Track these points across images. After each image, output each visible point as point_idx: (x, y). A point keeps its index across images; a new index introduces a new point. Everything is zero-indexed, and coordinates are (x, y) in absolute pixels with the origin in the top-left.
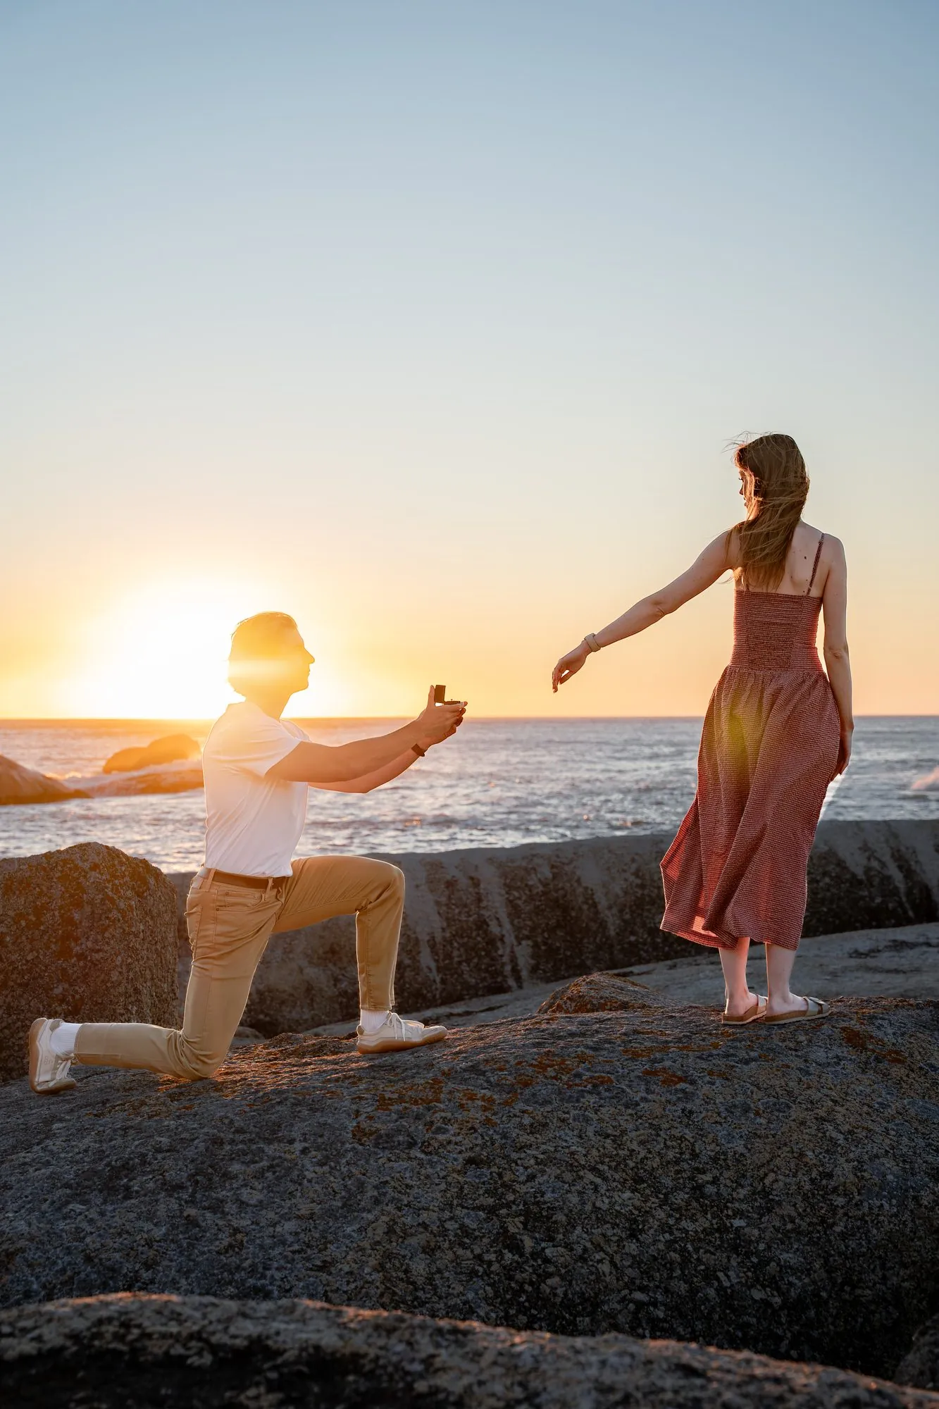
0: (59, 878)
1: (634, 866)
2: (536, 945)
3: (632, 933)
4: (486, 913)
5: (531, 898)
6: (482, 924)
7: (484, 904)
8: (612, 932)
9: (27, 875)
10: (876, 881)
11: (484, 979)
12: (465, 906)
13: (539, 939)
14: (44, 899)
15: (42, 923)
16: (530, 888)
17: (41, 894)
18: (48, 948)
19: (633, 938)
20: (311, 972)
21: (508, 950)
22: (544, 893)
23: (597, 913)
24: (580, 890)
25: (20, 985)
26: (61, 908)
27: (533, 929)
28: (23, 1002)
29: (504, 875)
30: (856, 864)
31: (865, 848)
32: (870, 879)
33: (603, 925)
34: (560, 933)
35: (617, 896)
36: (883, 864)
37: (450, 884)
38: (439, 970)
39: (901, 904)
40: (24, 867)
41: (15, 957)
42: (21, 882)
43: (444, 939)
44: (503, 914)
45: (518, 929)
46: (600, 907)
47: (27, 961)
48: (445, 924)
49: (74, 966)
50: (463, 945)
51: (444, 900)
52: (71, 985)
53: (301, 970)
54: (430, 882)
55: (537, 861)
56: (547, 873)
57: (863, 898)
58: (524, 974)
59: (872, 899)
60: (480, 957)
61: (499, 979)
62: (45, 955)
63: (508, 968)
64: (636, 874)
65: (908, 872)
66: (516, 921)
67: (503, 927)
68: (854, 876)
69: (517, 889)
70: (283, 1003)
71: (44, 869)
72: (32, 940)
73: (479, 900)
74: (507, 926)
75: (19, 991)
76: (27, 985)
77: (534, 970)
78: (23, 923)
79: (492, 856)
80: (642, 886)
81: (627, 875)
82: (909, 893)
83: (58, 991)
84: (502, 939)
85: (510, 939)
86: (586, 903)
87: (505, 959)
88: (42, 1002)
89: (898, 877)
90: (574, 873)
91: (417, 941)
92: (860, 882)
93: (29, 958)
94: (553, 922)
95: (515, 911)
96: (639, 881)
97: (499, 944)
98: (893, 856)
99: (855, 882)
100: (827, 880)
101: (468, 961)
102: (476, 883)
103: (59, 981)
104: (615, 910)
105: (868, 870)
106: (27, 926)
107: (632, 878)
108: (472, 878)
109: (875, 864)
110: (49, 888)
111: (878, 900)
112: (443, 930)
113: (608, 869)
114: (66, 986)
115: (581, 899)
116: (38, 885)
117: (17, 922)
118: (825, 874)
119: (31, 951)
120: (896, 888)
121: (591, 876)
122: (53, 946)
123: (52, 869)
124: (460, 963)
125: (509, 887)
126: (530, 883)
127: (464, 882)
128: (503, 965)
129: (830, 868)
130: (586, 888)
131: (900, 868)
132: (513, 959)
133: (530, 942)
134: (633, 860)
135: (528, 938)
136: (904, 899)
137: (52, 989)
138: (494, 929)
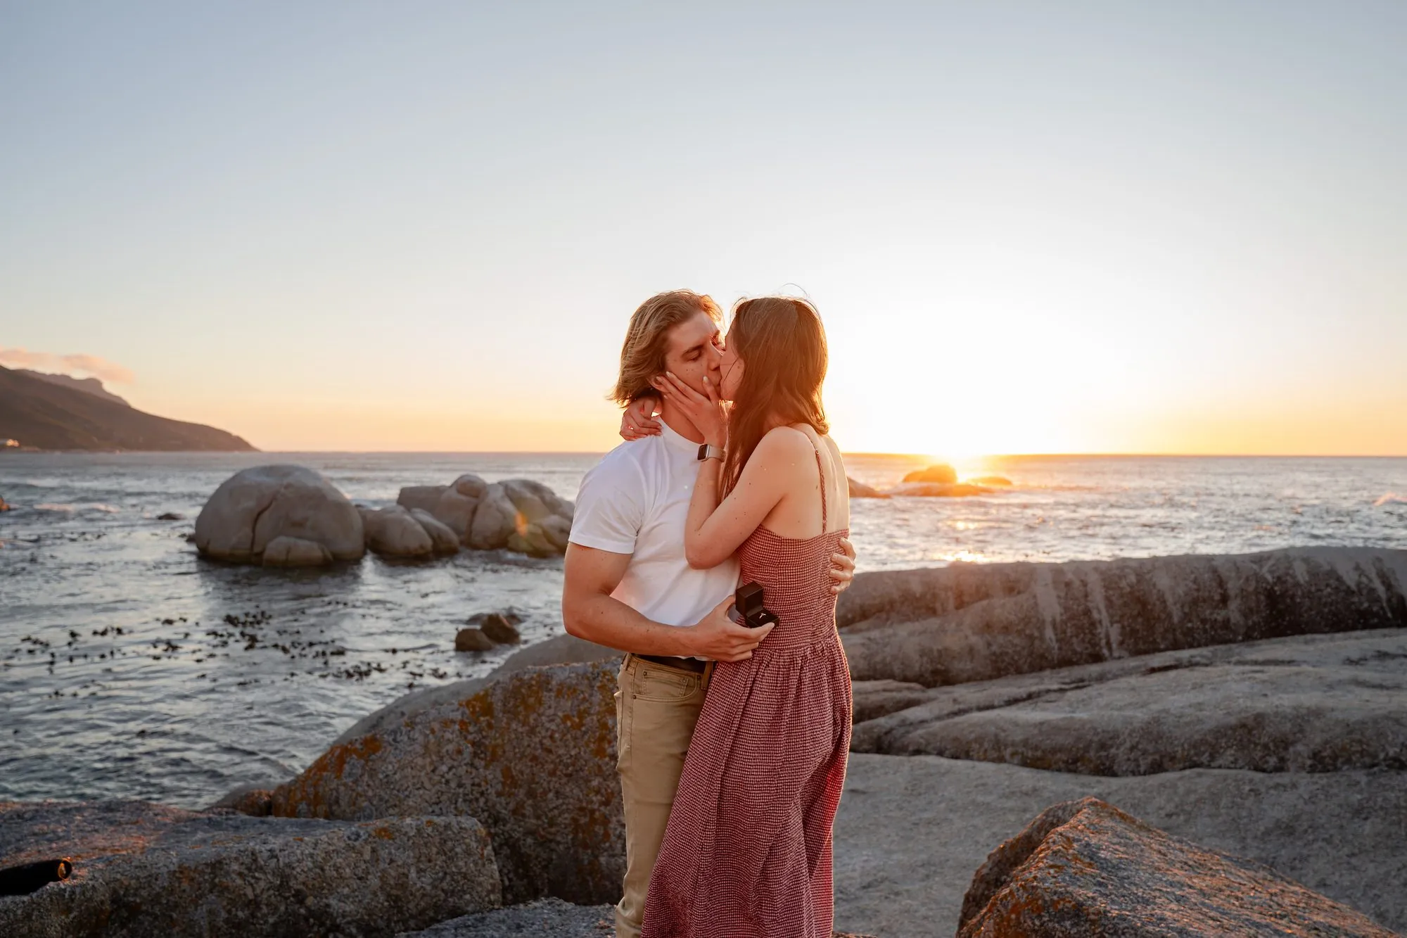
0: (599, 687)
1: (1193, 576)
2: (1123, 627)
3: (1190, 621)
4: (1090, 605)
5: (1122, 596)
6: (1087, 612)
7: (1089, 598)
8: (1176, 620)
9: (574, 682)
10: (1365, 592)
11: (1087, 648)
12: (1077, 599)
13: (1126, 623)
14: (587, 705)
15: (583, 725)
16: (1121, 589)
17: (584, 700)
18: (588, 746)
19: (1190, 625)
20: (974, 639)
21: (1104, 630)
22: (1131, 593)
23: (1165, 607)
24: (1155, 591)
25: (566, 775)
26: (598, 713)
27: (1122, 616)
28: (568, 789)
29: (1104, 580)
30: (1351, 579)
31: (1357, 568)
32: (1360, 591)
33: (1170, 616)
34: (1140, 620)
35: (1180, 596)
36: (1370, 580)
37: (1068, 585)
38: (1057, 641)
39: (1382, 608)
40: (573, 675)
41: (561, 751)
42: (569, 688)
43: (1062, 620)
44: (1102, 606)
45: (1111, 616)
46: (1168, 603)
47: (571, 756)
48: (1063, 611)
49: (607, 764)
50: (1074, 625)
51: (1062, 594)
52: (605, 780)
53: (966, 637)
54: (1054, 582)
55: (1127, 570)
56: (1133, 579)
57: (1353, 603)
58: (1114, 646)
59: (1361, 604)
60: (1085, 634)
61: (1097, 648)
62: (585, 752)
63: (1103, 642)
64: (1195, 581)
65: (1389, 587)
66: (1111, 611)
67: (1101, 613)
68: (1349, 587)
69: (1113, 589)
70: (954, 658)
71: (588, 678)
72: (575, 738)
73: (1086, 596)
74: (1104, 613)
75: (564, 780)
76: (571, 775)
77: (1121, 643)
78: (569, 723)
79: (1096, 566)
80: (1198, 590)
81: (1188, 582)
82: (1389, 600)
83: (595, 783)
84: (1100, 622)
85: (1106, 622)
86: (1158, 599)
87: (1102, 636)
88: (582, 791)
89: (1381, 590)
90: (1151, 579)
91: (1044, 622)
92: (1353, 592)
93: (573, 753)
94: (1135, 612)
95: (1109, 602)
96: (1195, 587)
97: (1098, 626)
98: (1378, 574)
99: (1350, 592)
100: (1329, 590)
101: (1077, 636)
102: (1084, 584)
103: (596, 775)
104: (1178, 606)
105: (1359, 584)
106: (572, 726)
107: (1191, 584)
108: (1082, 581)
109: (1364, 580)
110: (591, 695)
111: (1366, 605)
112: (1061, 615)
113: (1175, 577)
114: (601, 780)
115: (1155, 597)
116: (582, 692)
117: (564, 722)
118: (1327, 585)
119: (575, 747)
120: (1379, 596)
121: (1163, 581)
122: (592, 745)
123: (594, 679)
124: (1071, 637)
125: (1107, 588)
126: (1121, 585)
127: (1077, 583)
128: (1100, 639)
129: (1332, 582)
130: (1159, 591)
131: (1383, 583)
132: (1108, 636)
133: (1119, 625)
134: (1192, 572)
135: (1117, 622)
136: (1385, 605)
137: (590, 781)
138: (1095, 615)
